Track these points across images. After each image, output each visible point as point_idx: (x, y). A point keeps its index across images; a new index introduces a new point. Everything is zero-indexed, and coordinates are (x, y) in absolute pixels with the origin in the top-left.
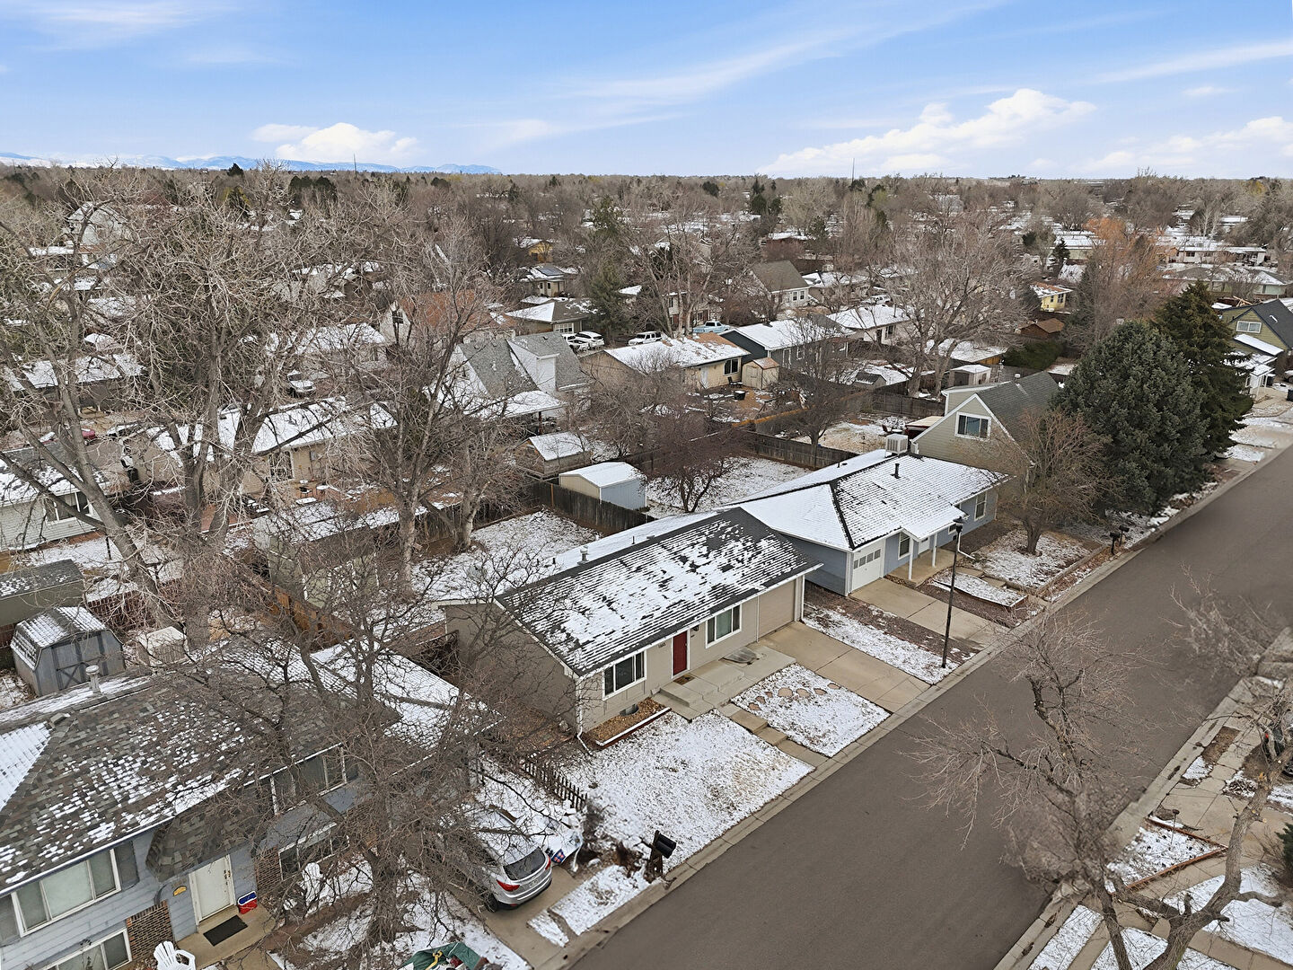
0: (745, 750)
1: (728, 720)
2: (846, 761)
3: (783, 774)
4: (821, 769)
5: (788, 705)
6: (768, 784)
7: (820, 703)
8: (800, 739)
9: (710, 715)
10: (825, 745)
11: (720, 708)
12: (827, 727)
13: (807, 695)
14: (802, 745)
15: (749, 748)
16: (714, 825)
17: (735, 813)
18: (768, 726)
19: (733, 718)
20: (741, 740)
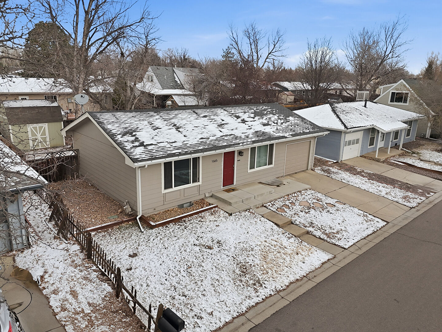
0: (273, 238)
1: (260, 216)
2: (360, 252)
3: (306, 258)
4: (339, 257)
5: (307, 211)
6: (292, 266)
7: (331, 211)
8: (318, 233)
9: (247, 212)
10: (339, 239)
11: (256, 209)
12: (338, 227)
13: (322, 206)
14: (320, 238)
15: (276, 236)
16: (238, 300)
17: (261, 290)
18: (292, 223)
19: (265, 216)
20: (270, 230)
